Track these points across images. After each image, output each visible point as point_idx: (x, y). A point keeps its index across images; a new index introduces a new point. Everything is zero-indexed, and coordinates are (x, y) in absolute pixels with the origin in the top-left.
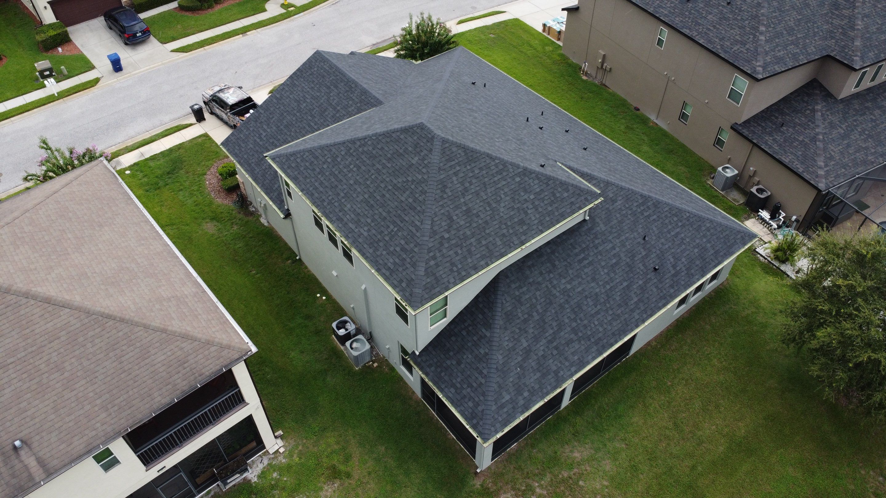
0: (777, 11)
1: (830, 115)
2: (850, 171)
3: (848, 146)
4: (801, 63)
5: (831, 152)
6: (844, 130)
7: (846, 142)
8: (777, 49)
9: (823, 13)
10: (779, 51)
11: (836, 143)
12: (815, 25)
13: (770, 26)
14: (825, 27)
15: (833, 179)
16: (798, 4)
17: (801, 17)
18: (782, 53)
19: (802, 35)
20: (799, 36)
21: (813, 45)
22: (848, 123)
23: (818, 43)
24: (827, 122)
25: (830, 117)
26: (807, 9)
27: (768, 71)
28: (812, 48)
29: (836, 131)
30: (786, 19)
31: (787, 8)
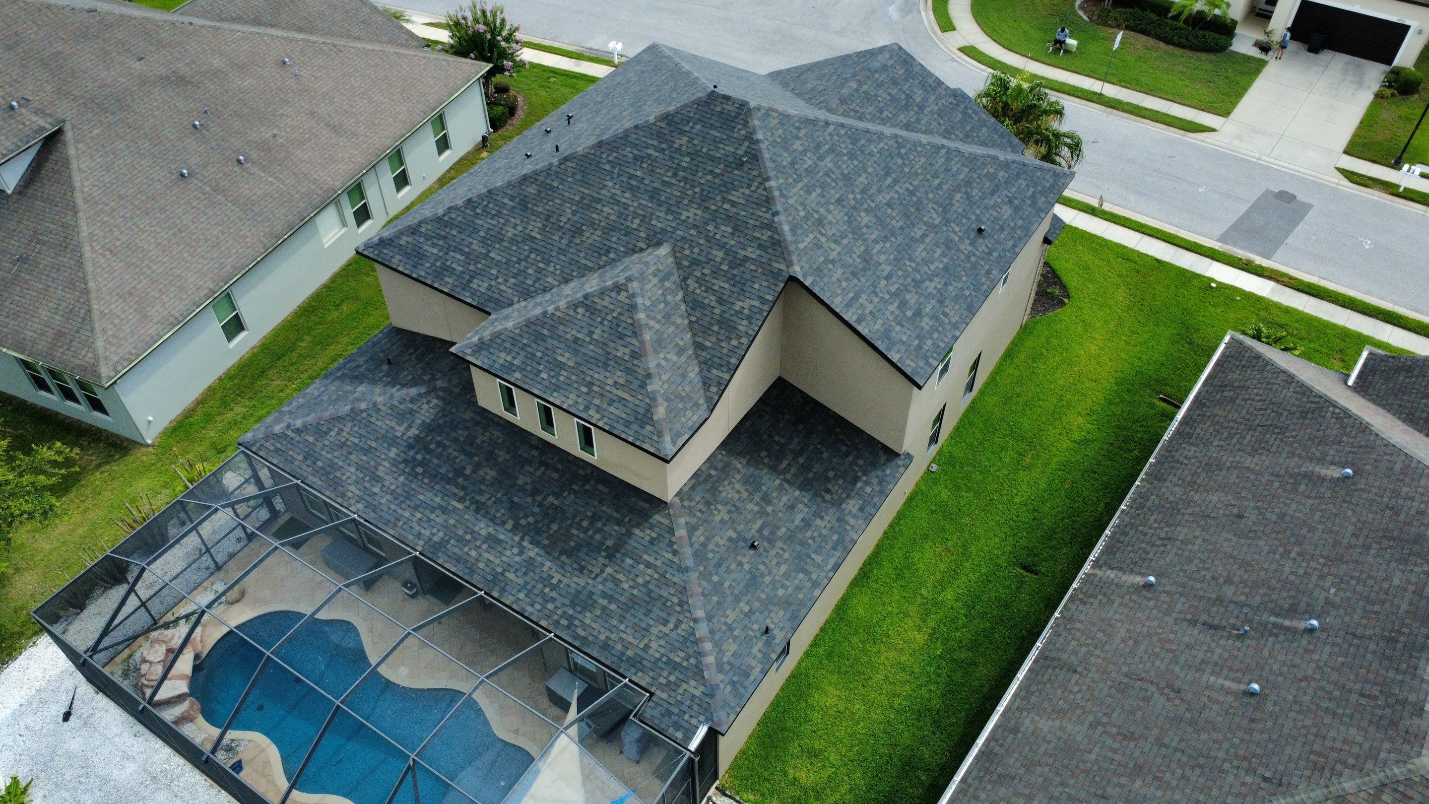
0: (517, 200)
1: (432, 405)
2: (304, 467)
3: (368, 451)
4: (436, 285)
5: (336, 429)
6: (404, 434)
7: (374, 445)
8: (435, 241)
9: (584, 261)
10: (434, 245)
11: (362, 432)
12: (541, 265)
13: (474, 209)
14: (550, 280)
15: (272, 448)
16: (564, 219)
17: (539, 237)
18: (435, 251)
19: (499, 258)
20: (492, 255)
21: (493, 283)
22: (427, 436)
23: (502, 287)
24: (410, 405)
25: (425, 407)
26: (567, 236)
27: (380, 252)
28: (486, 285)
29: (393, 424)
30: (512, 220)
31: (540, 209)
